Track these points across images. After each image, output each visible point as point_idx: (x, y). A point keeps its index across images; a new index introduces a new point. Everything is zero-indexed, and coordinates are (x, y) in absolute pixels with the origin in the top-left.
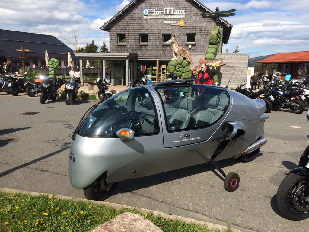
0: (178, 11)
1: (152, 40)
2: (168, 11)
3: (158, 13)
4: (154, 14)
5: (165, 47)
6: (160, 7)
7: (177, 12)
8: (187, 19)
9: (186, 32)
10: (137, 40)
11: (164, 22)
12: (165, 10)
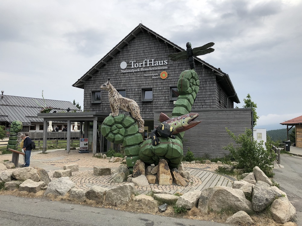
0: (160, 61)
2: (148, 63)
3: (137, 65)
4: (133, 67)
6: (139, 59)
7: (159, 63)
8: (170, 71)
9: (170, 85)
11: (144, 75)
12: (145, 62)
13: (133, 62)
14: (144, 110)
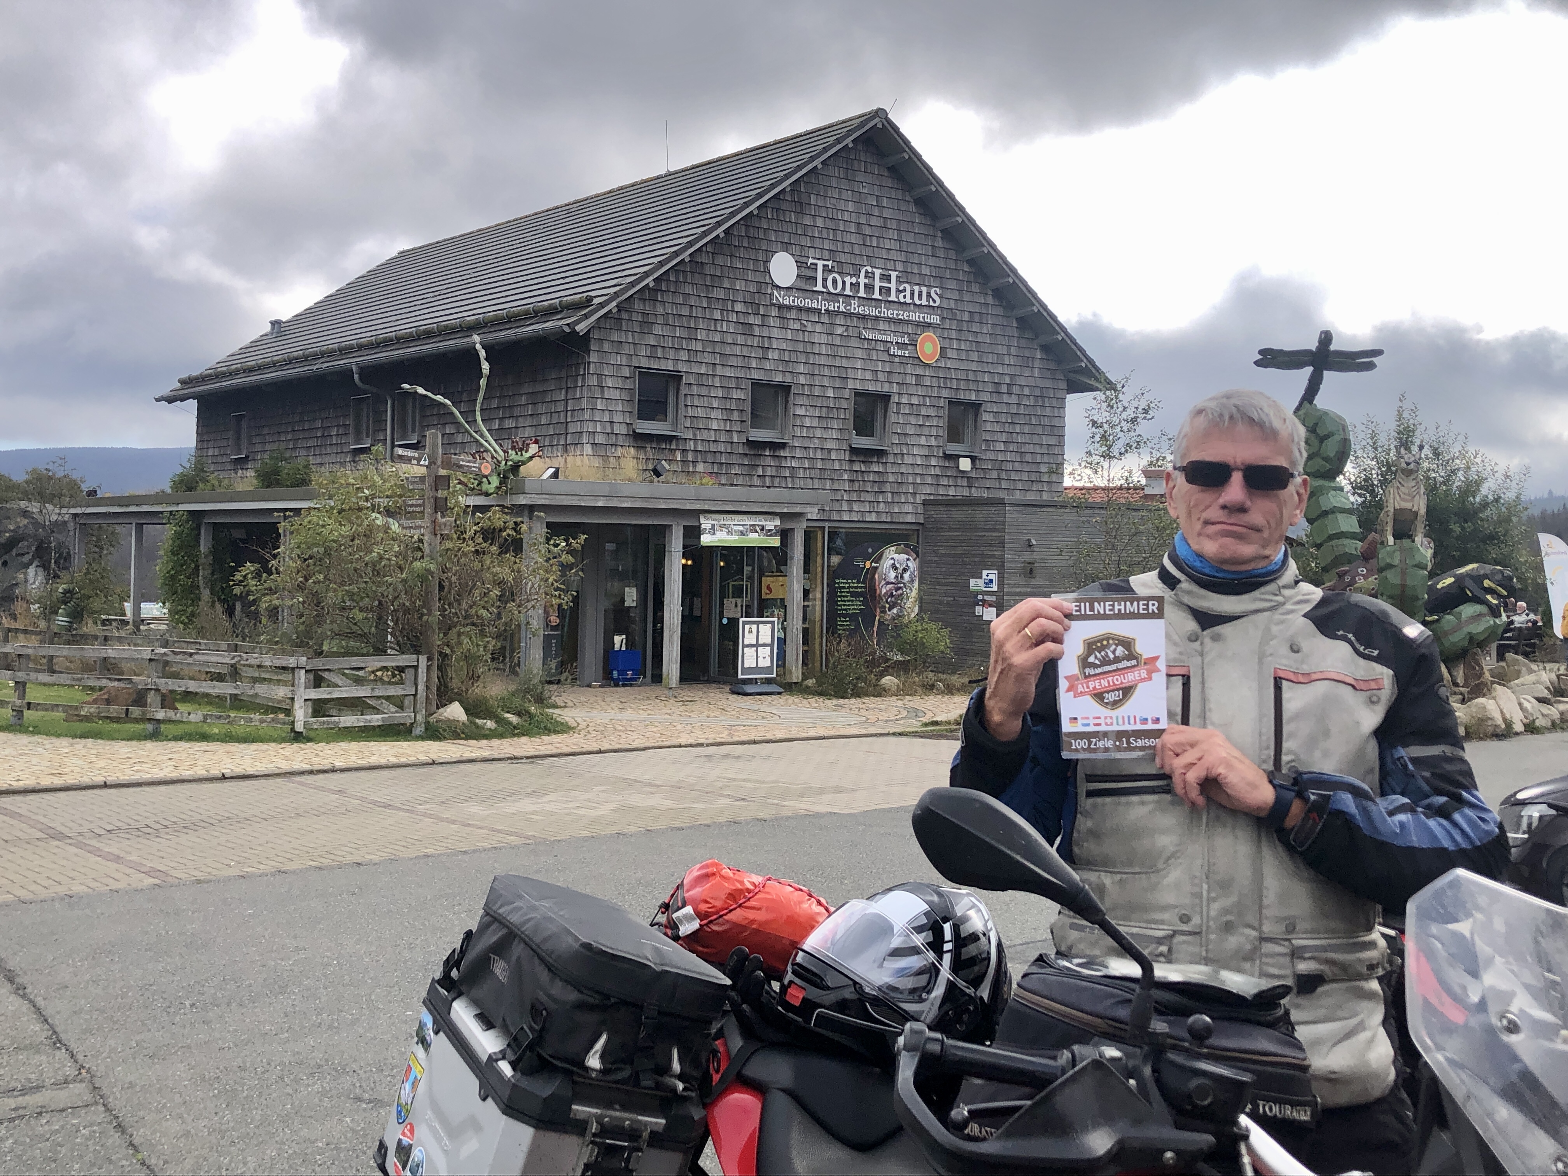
0: (916, 288)
1: (808, 422)
2: (877, 284)
3: (835, 282)
4: (819, 287)
5: (863, 462)
6: (842, 258)
7: (912, 294)
8: (946, 334)
9: (945, 393)
10: (736, 413)
11: (860, 333)
12: (866, 277)
13: (820, 263)
14: (856, 484)
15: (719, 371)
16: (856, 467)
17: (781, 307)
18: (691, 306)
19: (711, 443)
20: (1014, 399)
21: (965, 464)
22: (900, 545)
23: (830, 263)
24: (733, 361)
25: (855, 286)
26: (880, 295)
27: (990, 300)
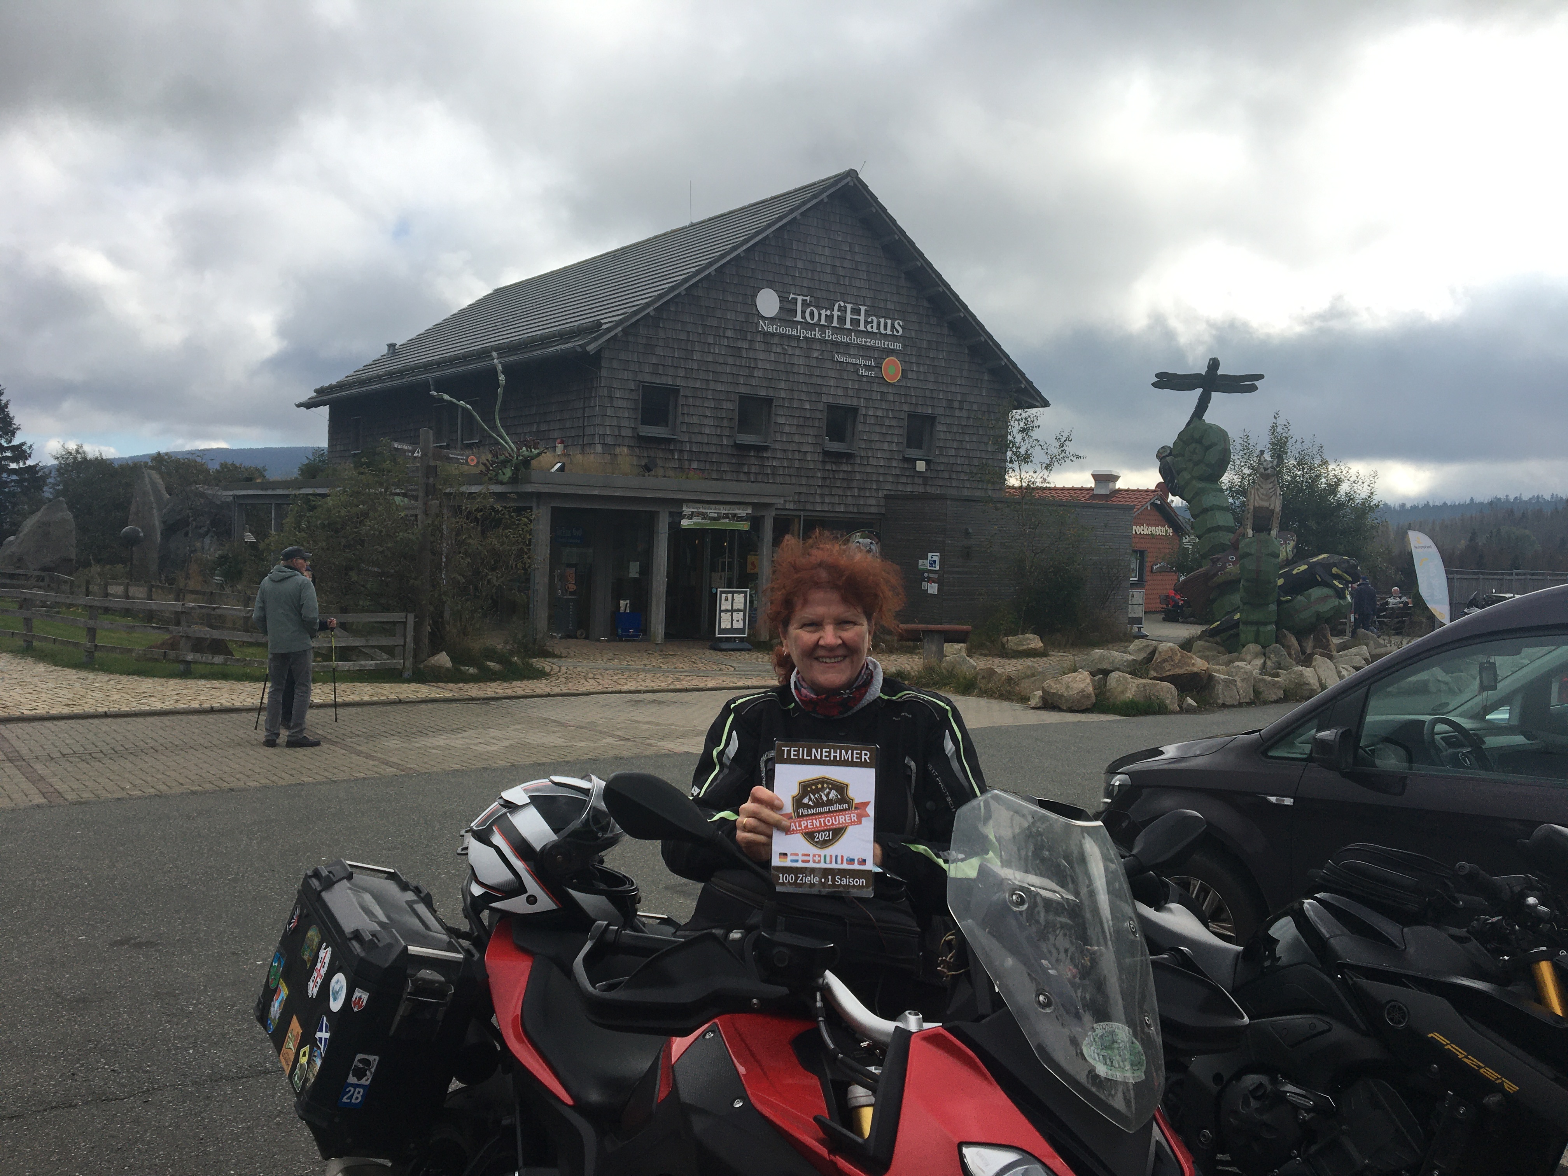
0: (882, 320)
1: (787, 429)
2: (849, 316)
3: (812, 314)
4: (799, 318)
5: (834, 463)
6: (819, 294)
7: (879, 325)
8: (907, 359)
9: (906, 408)
10: (725, 421)
11: (833, 357)
12: (839, 311)
13: (800, 299)
14: (828, 481)
15: (712, 385)
16: (828, 467)
17: (766, 334)
18: (688, 332)
19: (704, 445)
20: (964, 414)
21: (921, 466)
22: (865, 531)
23: (808, 298)
24: (724, 378)
25: (830, 318)
26: (851, 325)
27: (946, 331)
